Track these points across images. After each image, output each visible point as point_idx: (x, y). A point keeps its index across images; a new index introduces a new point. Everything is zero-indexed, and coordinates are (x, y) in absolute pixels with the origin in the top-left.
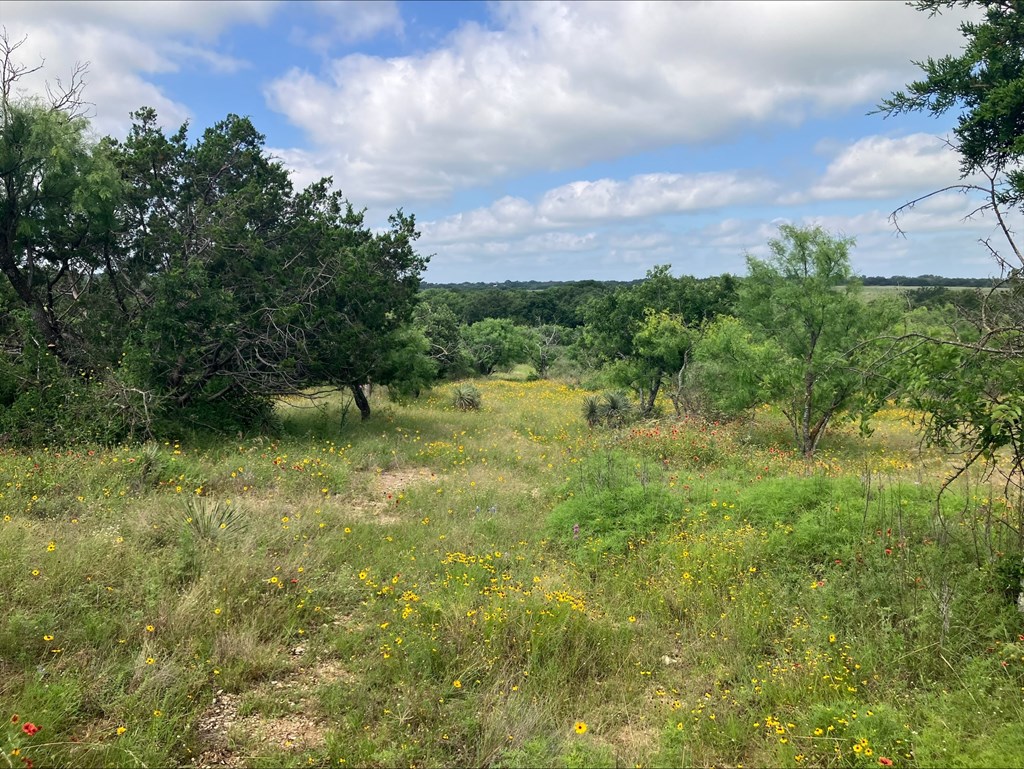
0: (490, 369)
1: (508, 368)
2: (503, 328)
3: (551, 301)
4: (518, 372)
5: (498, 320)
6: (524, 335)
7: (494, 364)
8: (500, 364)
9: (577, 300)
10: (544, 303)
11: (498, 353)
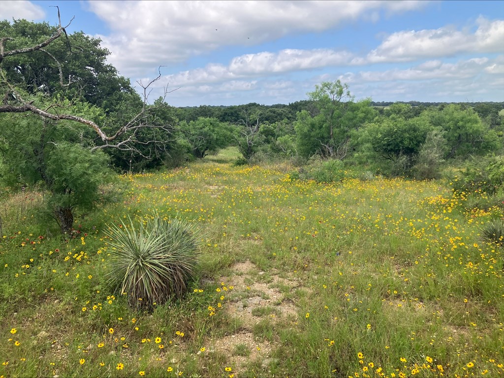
0: (203, 153)
1: (215, 152)
2: (211, 124)
3: (236, 112)
4: (221, 155)
5: (208, 118)
6: (226, 128)
7: (206, 150)
8: (210, 149)
9: (249, 112)
10: (232, 113)
11: (209, 142)
